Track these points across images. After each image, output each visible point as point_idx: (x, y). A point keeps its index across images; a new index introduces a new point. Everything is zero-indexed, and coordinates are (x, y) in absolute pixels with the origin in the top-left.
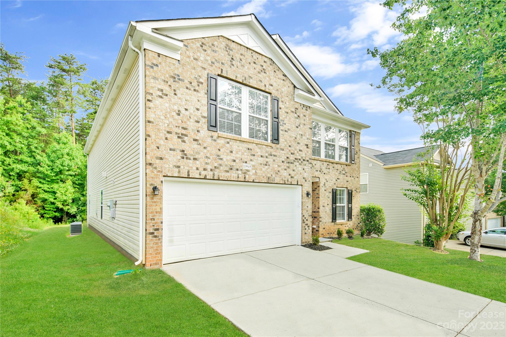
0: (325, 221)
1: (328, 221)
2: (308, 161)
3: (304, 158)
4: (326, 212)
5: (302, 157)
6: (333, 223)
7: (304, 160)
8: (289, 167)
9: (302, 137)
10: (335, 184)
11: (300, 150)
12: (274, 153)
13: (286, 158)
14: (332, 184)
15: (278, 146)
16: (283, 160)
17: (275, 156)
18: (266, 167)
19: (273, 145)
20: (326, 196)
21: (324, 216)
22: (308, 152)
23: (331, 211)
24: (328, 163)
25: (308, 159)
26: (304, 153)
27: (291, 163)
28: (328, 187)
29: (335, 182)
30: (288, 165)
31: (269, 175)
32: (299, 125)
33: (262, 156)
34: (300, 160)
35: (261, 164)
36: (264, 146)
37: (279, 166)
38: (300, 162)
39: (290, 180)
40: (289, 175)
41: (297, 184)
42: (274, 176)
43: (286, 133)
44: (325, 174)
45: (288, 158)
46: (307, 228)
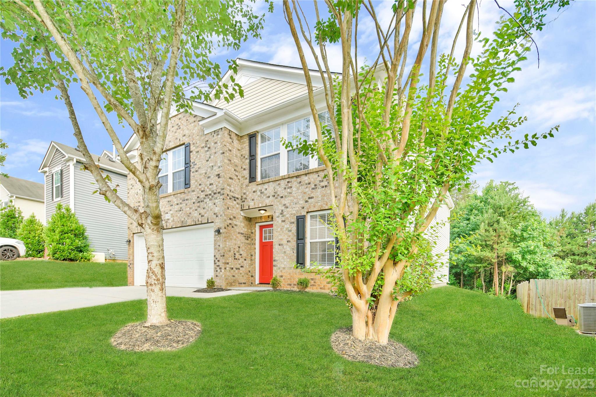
0: (283, 266)
1: (288, 266)
2: (219, 193)
3: (215, 191)
4: (285, 252)
5: (212, 191)
6: (299, 270)
7: (215, 194)
8: (199, 207)
9: (212, 169)
10: (303, 208)
11: (210, 185)
12: (186, 198)
13: (196, 198)
14: (297, 209)
15: (190, 189)
16: (194, 201)
17: (187, 200)
18: (181, 212)
19: (186, 190)
20: (285, 229)
21: (281, 258)
22: (219, 182)
23: (295, 251)
25: (219, 190)
26: (215, 186)
27: (201, 201)
28: (288, 216)
29: (303, 206)
30: (198, 204)
31: (183, 219)
32: (210, 157)
33: (177, 204)
34: (210, 195)
35: (177, 211)
36: (179, 195)
37: (190, 208)
38: (210, 197)
39: (200, 220)
40: (200, 214)
41: (208, 223)
42: (186, 219)
43: (197, 173)
44: (282, 197)
45: (198, 197)
46: (219, 270)
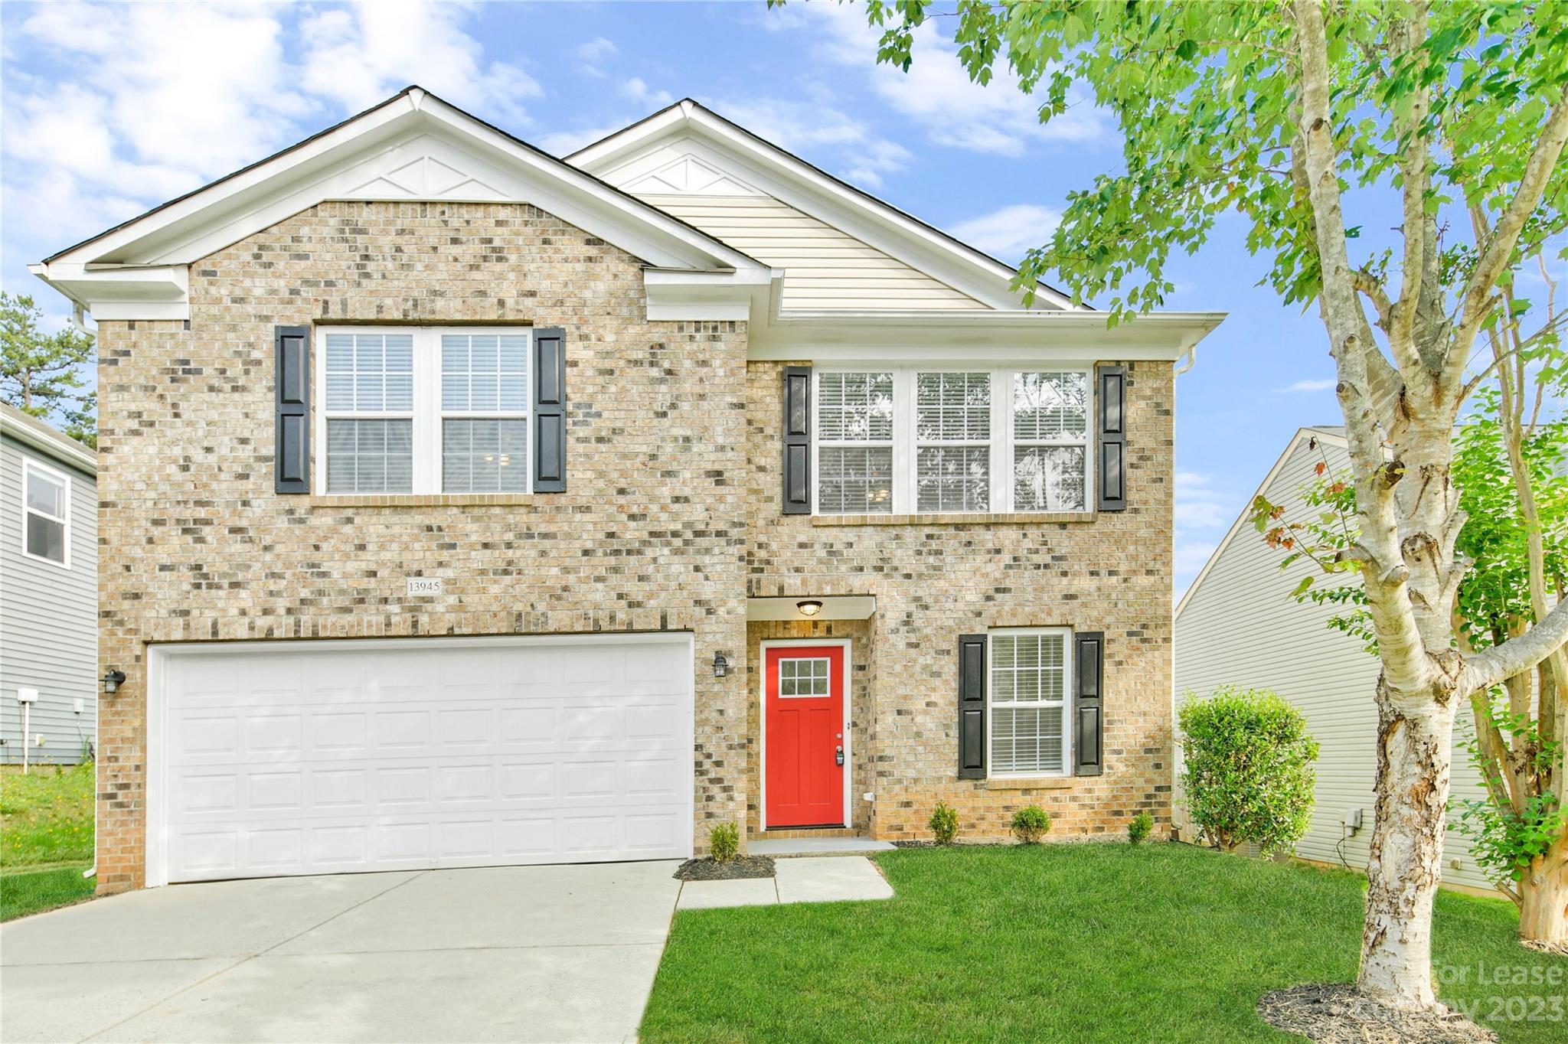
0: (911, 773)
1: (930, 773)
2: (719, 534)
3: (701, 527)
4: (918, 735)
5: (688, 525)
6: (967, 784)
7: (698, 534)
8: (616, 570)
9: (688, 449)
10: (979, 614)
11: (677, 500)
12: (543, 528)
13: (601, 536)
14: (961, 614)
15: (562, 500)
16: (589, 545)
17: (545, 536)
18: (507, 579)
19: (540, 501)
20: (918, 668)
21: (904, 751)
22: (721, 499)
23: (954, 732)
24: (928, 530)
25: (722, 527)
26: (700, 508)
27: (629, 552)
28: (928, 631)
29: (978, 608)
30: (612, 561)
31: (518, 607)
32: (673, 406)
33: (486, 546)
34: (675, 534)
35: (483, 572)
36: (497, 511)
37: (566, 570)
38: (677, 542)
39: (621, 616)
40: (620, 596)
41: (664, 629)
42: (541, 607)
43: (603, 447)
44: (908, 576)
45: (611, 535)
46: (720, 796)
